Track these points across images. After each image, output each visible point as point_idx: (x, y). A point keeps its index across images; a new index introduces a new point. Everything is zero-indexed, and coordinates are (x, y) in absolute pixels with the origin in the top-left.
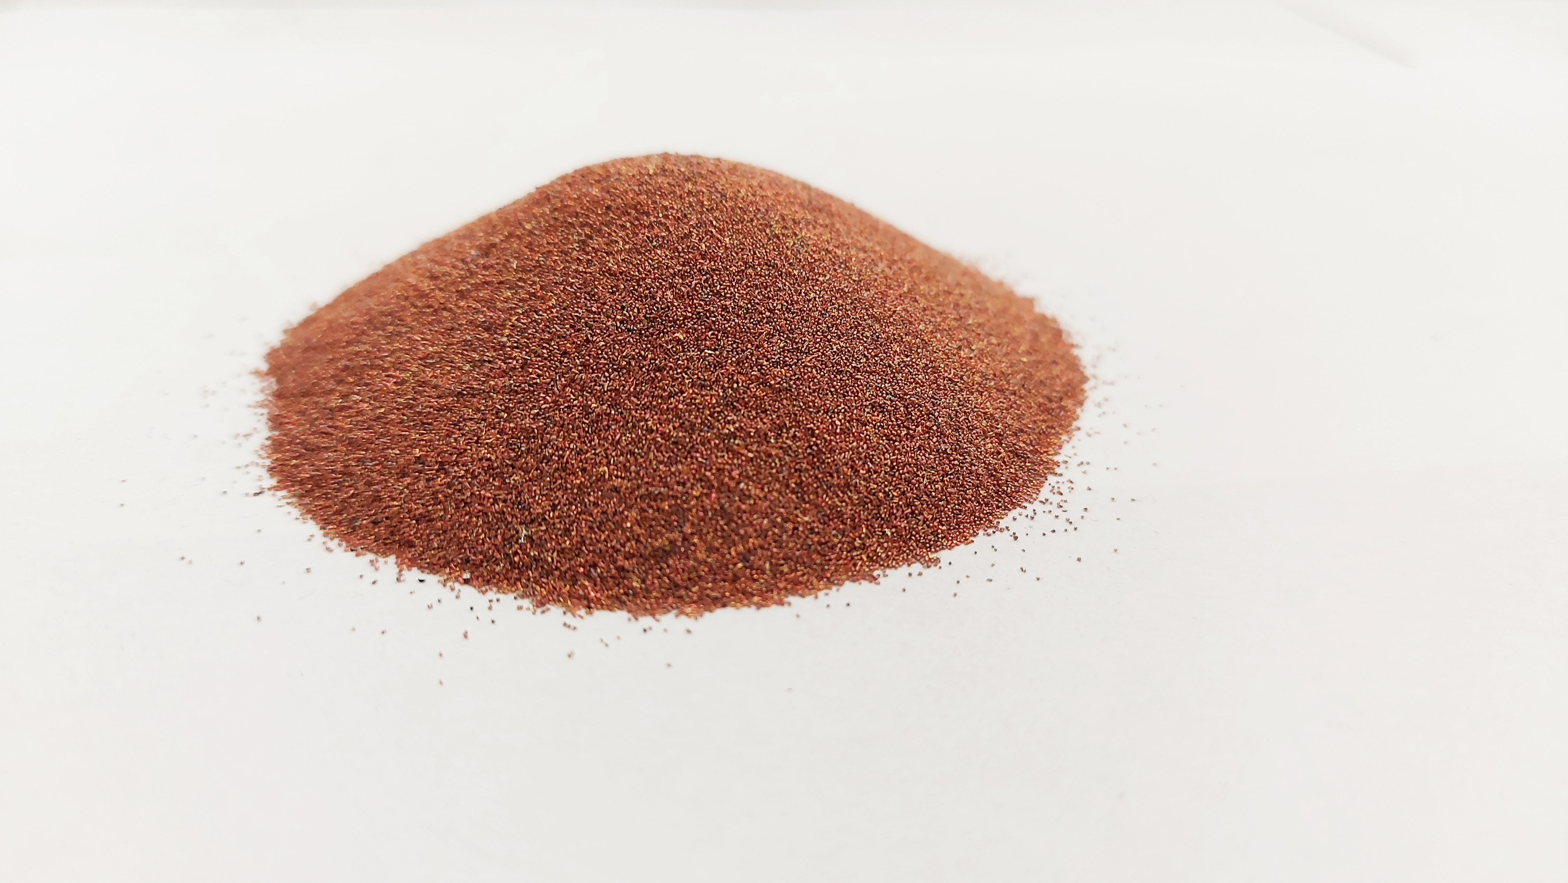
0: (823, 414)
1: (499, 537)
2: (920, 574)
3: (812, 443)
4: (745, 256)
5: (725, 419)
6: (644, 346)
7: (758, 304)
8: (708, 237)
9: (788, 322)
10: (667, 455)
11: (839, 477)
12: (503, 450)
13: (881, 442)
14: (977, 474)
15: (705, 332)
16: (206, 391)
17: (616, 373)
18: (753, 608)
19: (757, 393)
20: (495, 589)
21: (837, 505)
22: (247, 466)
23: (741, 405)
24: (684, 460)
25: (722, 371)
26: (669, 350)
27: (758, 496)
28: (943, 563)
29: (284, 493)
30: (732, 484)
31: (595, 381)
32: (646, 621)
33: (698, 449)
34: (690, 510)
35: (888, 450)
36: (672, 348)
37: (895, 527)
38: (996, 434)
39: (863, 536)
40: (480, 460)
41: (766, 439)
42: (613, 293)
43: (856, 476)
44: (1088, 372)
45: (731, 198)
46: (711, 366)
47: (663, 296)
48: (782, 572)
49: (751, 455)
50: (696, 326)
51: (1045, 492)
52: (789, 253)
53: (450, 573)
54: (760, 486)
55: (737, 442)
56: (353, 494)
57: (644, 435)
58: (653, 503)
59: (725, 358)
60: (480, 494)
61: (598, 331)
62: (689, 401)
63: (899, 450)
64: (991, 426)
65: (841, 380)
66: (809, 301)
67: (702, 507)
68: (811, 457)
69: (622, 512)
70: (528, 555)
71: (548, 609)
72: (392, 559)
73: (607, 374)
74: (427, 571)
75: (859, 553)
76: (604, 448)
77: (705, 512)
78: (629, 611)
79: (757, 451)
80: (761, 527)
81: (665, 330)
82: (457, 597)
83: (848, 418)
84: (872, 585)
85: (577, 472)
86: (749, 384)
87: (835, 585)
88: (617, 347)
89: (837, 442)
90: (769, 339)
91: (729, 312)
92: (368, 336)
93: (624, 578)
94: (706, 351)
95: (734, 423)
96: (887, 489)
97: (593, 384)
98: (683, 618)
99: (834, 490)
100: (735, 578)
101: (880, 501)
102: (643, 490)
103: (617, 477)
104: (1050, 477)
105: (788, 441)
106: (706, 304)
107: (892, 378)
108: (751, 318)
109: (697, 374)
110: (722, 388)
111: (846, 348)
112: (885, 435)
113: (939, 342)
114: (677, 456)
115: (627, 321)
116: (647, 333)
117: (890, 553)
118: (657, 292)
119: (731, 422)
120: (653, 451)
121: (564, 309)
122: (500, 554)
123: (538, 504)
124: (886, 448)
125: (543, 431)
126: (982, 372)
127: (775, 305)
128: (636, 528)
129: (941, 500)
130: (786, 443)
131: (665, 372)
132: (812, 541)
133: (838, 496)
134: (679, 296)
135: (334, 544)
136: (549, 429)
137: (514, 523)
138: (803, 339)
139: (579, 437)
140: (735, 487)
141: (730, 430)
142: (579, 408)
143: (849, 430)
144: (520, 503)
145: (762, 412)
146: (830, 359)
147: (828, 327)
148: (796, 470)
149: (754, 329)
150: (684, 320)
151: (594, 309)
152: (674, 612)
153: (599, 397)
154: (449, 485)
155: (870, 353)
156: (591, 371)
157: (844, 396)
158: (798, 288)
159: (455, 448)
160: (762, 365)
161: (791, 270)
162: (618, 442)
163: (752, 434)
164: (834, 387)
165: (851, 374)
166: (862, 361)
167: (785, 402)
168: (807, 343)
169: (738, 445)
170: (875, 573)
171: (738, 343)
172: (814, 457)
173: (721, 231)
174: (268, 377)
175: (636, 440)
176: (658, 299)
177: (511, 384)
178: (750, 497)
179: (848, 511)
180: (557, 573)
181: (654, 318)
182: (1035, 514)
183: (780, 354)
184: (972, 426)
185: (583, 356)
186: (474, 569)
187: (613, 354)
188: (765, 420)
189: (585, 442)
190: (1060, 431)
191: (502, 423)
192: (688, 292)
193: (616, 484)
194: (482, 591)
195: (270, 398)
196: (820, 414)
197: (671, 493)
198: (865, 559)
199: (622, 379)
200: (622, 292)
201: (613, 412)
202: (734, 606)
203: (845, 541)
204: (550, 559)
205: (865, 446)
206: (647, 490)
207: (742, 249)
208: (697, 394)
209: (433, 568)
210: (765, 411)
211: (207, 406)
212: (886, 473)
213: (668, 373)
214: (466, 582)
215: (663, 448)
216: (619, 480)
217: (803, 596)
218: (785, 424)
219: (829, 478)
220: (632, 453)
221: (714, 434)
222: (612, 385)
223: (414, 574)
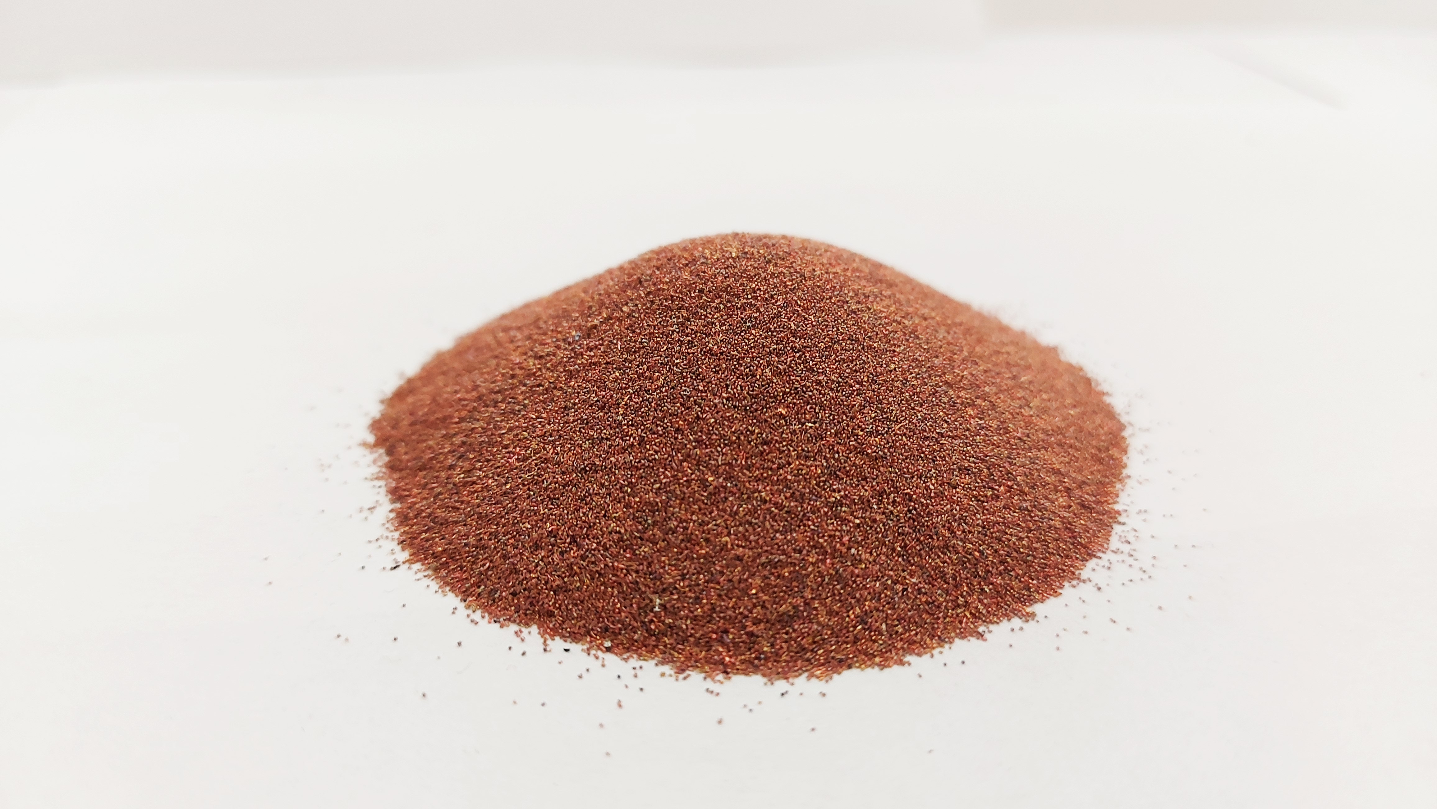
0: (917, 479)
1: (634, 605)
2: (1021, 629)
3: (911, 508)
4: (830, 333)
5: (830, 487)
6: (750, 421)
7: (847, 377)
8: (796, 315)
9: (876, 393)
10: (782, 524)
11: (938, 539)
12: (631, 523)
13: (971, 503)
14: (1055, 528)
15: (804, 406)
16: (322, 465)
17: (728, 448)
18: (877, 668)
19: (857, 462)
20: (635, 656)
21: (939, 566)
22: (377, 540)
23: (842, 473)
24: (797, 529)
25: (823, 442)
26: (773, 424)
27: (867, 560)
28: (1040, 616)
29: (418, 566)
30: (844, 550)
31: (710, 456)
32: (781, 685)
33: (809, 517)
34: (808, 576)
35: (978, 511)
36: (776, 422)
37: (992, 584)
38: (1065, 487)
39: (965, 593)
40: (610, 533)
41: (869, 505)
42: (717, 372)
43: (953, 537)
44: (1124, 419)
45: (810, 278)
46: (812, 439)
47: (763, 373)
48: (897, 632)
49: (857, 521)
50: (795, 401)
51: (1114, 542)
52: (866, 326)
53: (591, 642)
54: (868, 551)
55: (844, 509)
56: (489, 567)
57: (759, 506)
58: (773, 571)
59: (824, 430)
60: (613, 566)
61: (707, 409)
62: (796, 472)
63: (987, 510)
64: (1060, 481)
65: (928, 445)
66: (891, 371)
67: (819, 572)
68: (911, 521)
69: (746, 580)
70: (663, 622)
71: (689, 675)
72: (534, 629)
73: (719, 449)
74: (569, 640)
75: (962, 610)
76: (724, 519)
77: (823, 577)
78: (764, 675)
79: (862, 517)
80: (874, 590)
81: (768, 406)
82: (603, 666)
83: (940, 482)
84: (980, 642)
85: (701, 542)
86: (849, 454)
87: (946, 642)
88: (726, 423)
89: (933, 506)
90: (861, 410)
91: (822, 386)
92: (479, 412)
93: (754, 643)
94: (807, 424)
95: (839, 491)
96: (981, 548)
97: (707, 458)
98: (814, 680)
99: (936, 552)
100: (856, 640)
101: (976, 559)
102: (763, 559)
103: (738, 546)
104: (1115, 526)
105: (889, 507)
106: (801, 380)
107: (972, 441)
108: (843, 391)
109: (801, 446)
110: (824, 459)
111: (929, 414)
112: (974, 496)
113: (1003, 402)
114: (791, 524)
115: (732, 398)
116: (752, 409)
117: (990, 609)
118: (757, 370)
119: (837, 490)
120: (769, 521)
121: (673, 388)
122: (637, 622)
123: (668, 574)
124: (976, 509)
125: (666, 504)
126: (1043, 429)
127: (862, 377)
128: (761, 595)
129: (1028, 555)
130: (888, 509)
131: (772, 445)
132: (921, 601)
133: (939, 557)
134: (777, 373)
135: (477, 615)
136: (672, 502)
137: (648, 593)
138: (891, 408)
139: (700, 509)
140: (847, 553)
141: (836, 498)
142: (697, 481)
143: (942, 493)
144: (651, 574)
145: (862, 480)
146: (916, 426)
147: (910, 396)
148: (899, 534)
149: (847, 401)
150: (783, 395)
151: (701, 388)
152: (806, 674)
153: (714, 471)
154: (583, 558)
155: (950, 419)
156: (704, 446)
157: (934, 461)
158: (880, 360)
159: (585, 522)
160: (857, 435)
161: (871, 343)
162: (737, 513)
163: (856, 501)
164: (923, 453)
165: (936, 439)
166: (944, 426)
167: (882, 469)
168: (894, 412)
169: (845, 512)
170: (981, 629)
171: (834, 415)
172: (914, 521)
173: (806, 310)
174: (375, 449)
175: (752, 510)
176: (758, 377)
177: (631, 461)
178: (860, 561)
179: (949, 571)
180: (692, 639)
181: (757, 395)
182: (1111, 563)
183: (872, 423)
184: (1044, 482)
185: (696, 433)
186: (613, 637)
187: (723, 429)
188: (866, 487)
189: (705, 514)
190: (1114, 480)
191: (627, 497)
192: (785, 369)
193: (738, 553)
194: (624, 659)
195: (384, 470)
196: (915, 479)
197: (789, 560)
198: (969, 616)
199: (734, 453)
200: (724, 371)
201: (729, 485)
202: (859, 667)
203: (949, 600)
204: (684, 627)
205: (958, 508)
206: (767, 558)
207: (827, 326)
208: (803, 465)
209: (575, 637)
210: (865, 479)
211: (327, 480)
212: (979, 532)
213: (774, 445)
214: (608, 650)
215: (777, 517)
216: (741, 549)
217: (919, 655)
218: (885, 490)
219: (930, 540)
220: (750, 523)
221: (822, 502)
222: (725, 459)
223: (558, 644)
